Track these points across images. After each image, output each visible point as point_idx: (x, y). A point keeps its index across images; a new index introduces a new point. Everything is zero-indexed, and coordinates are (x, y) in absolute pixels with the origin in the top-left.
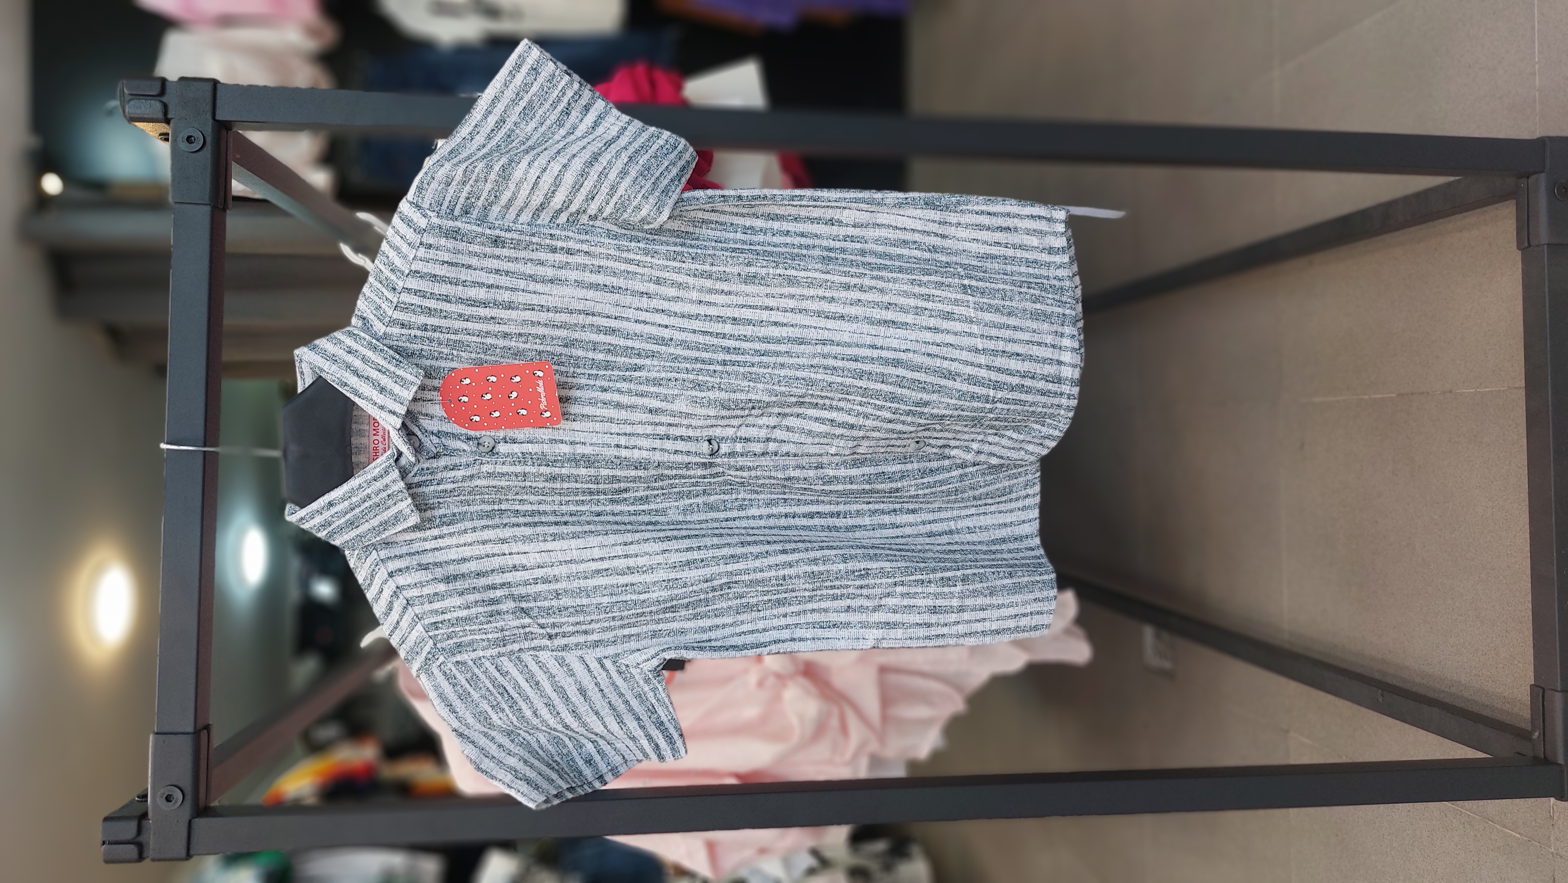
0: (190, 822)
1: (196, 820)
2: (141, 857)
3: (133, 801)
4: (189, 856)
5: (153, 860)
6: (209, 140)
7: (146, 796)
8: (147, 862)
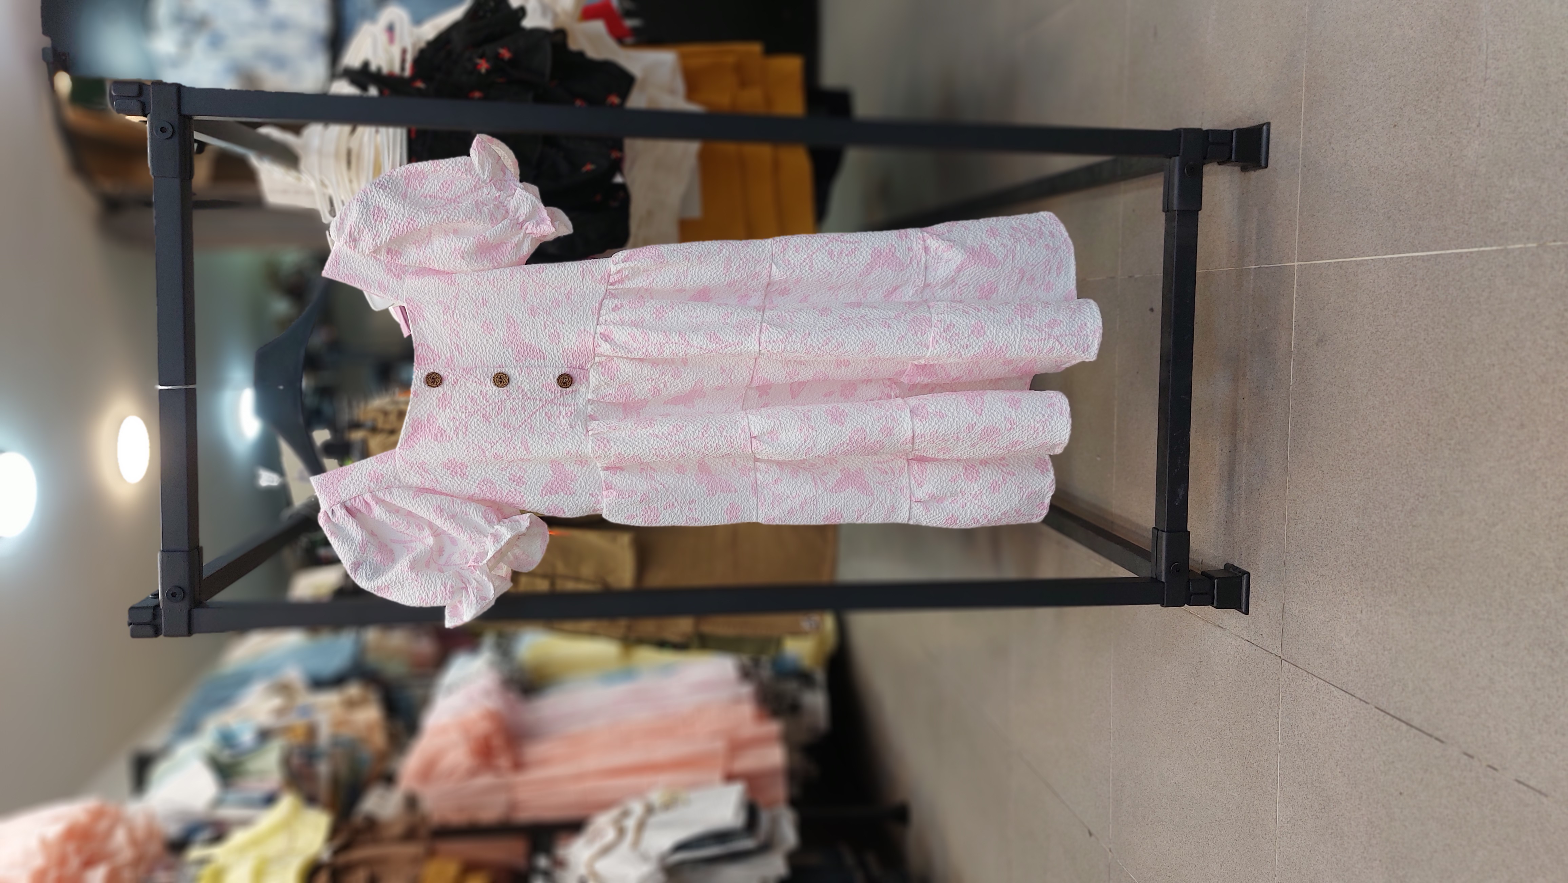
0: (189, 611)
1: (194, 610)
2: (157, 633)
3: (148, 598)
4: (190, 633)
5: (165, 635)
6: (176, 130)
7: (158, 594)
8: (161, 637)
